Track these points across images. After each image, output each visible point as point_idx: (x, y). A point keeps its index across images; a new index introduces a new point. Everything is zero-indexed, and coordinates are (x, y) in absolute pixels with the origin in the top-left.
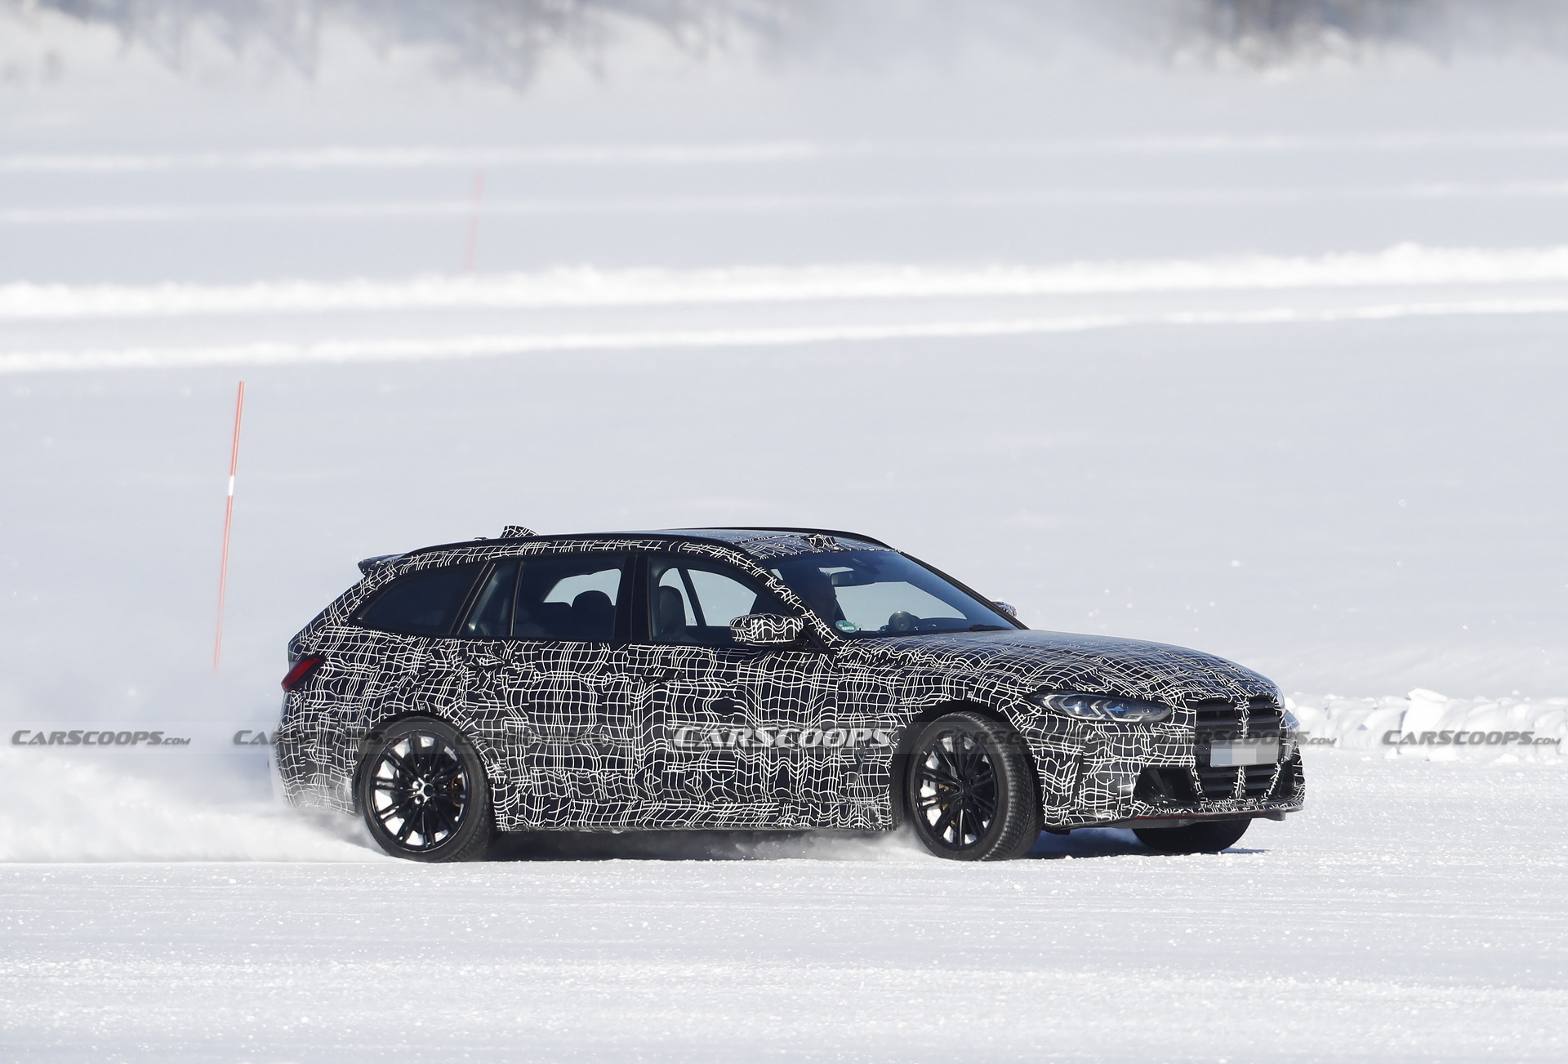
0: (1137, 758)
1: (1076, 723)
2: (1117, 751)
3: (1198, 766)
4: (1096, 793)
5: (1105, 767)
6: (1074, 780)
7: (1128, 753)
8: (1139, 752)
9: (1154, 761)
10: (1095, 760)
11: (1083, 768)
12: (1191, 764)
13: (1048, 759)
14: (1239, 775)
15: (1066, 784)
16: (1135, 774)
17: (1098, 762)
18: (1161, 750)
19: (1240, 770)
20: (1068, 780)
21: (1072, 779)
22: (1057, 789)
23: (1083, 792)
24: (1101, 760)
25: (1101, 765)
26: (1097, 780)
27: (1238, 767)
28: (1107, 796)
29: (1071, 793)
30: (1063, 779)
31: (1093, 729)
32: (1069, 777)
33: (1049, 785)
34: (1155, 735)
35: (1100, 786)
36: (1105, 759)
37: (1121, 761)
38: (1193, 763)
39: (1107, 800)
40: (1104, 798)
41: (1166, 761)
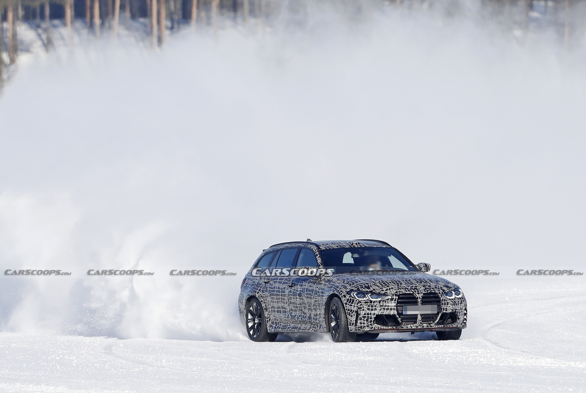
0: (375, 311)
1: (356, 300)
2: (369, 309)
3: (398, 314)
4: (362, 322)
5: (365, 314)
6: (355, 318)
7: (372, 310)
8: (375, 309)
9: (381, 312)
10: (362, 312)
11: (358, 315)
12: (395, 313)
13: (349, 311)
14: (418, 317)
15: (353, 319)
16: (374, 316)
17: (362, 313)
18: (384, 309)
19: (418, 315)
20: (353, 318)
21: (354, 318)
22: (351, 321)
23: (359, 322)
24: (363, 312)
25: (363, 313)
26: (362, 318)
27: (418, 314)
28: (366, 323)
29: (355, 322)
30: (352, 318)
31: (361, 302)
32: (354, 317)
33: (349, 319)
34: (381, 304)
35: (363, 320)
36: (365, 312)
37: (369, 312)
38: (396, 313)
39: (366, 324)
40: (365, 323)
41: (386, 312)
